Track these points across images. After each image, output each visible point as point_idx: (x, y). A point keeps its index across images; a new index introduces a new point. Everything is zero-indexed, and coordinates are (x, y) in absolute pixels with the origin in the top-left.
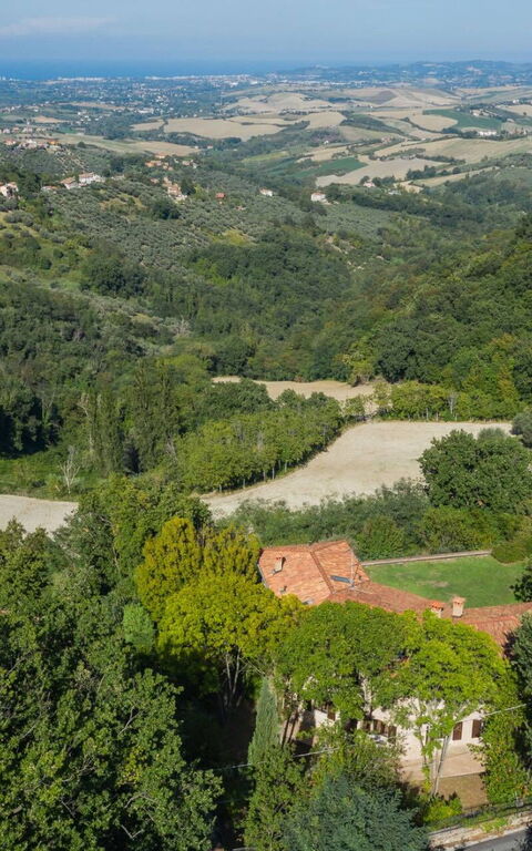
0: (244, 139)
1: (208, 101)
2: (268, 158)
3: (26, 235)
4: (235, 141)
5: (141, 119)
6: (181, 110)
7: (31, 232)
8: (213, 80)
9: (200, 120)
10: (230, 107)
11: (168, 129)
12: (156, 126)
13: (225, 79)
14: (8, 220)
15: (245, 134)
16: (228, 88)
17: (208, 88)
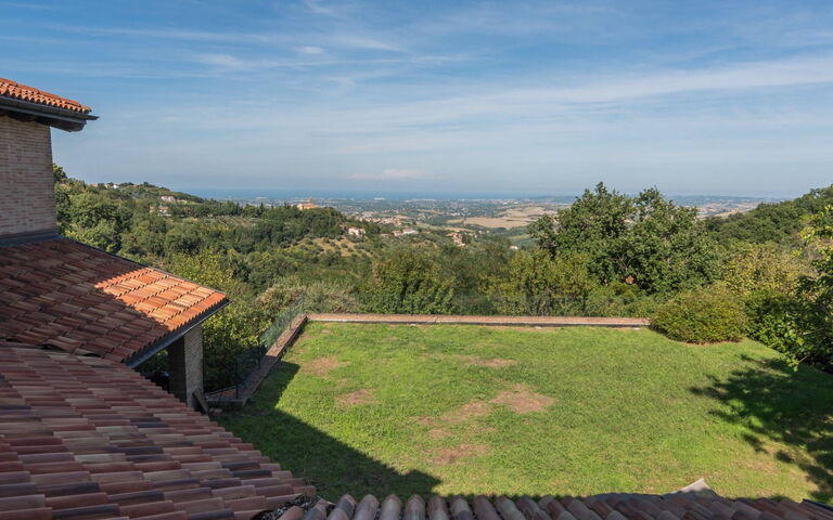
0: (508, 229)
1: (491, 210)
2: (520, 237)
3: (364, 255)
4: (503, 229)
5: (452, 218)
6: (474, 214)
7: (368, 254)
8: (494, 201)
9: (485, 219)
10: (501, 214)
11: (465, 223)
12: (460, 221)
13: (501, 201)
14: (356, 247)
15: (508, 226)
16: (502, 205)
17: (490, 205)
